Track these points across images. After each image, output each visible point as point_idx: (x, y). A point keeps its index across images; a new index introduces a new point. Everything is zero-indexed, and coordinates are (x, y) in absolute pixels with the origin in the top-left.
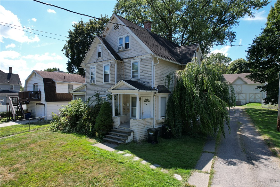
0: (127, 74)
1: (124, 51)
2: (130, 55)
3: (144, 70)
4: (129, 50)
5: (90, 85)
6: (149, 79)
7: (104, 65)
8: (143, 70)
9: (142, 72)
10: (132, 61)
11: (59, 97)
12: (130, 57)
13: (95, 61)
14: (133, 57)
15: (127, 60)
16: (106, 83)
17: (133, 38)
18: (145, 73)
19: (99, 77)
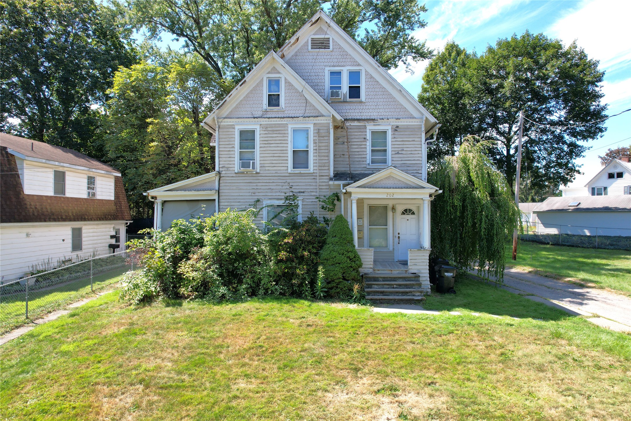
0: (356, 155)
1: (345, 102)
2: (364, 114)
3: (403, 150)
4: (361, 102)
5: (235, 175)
6: (415, 168)
7: (290, 126)
8: (400, 149)
9: (398, 153)
10: (370, 127)
11: (33, 207)
12: (363, 118)
13: (259, 114)
14: (373, 120)
15: (356, 123)
16: (297, 171)
17: (372, 77)
18: (405, 156)
19: (272, 155)
